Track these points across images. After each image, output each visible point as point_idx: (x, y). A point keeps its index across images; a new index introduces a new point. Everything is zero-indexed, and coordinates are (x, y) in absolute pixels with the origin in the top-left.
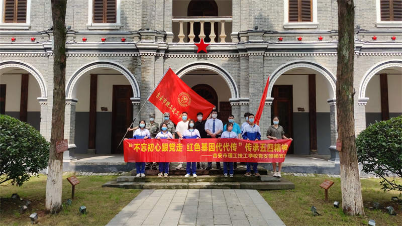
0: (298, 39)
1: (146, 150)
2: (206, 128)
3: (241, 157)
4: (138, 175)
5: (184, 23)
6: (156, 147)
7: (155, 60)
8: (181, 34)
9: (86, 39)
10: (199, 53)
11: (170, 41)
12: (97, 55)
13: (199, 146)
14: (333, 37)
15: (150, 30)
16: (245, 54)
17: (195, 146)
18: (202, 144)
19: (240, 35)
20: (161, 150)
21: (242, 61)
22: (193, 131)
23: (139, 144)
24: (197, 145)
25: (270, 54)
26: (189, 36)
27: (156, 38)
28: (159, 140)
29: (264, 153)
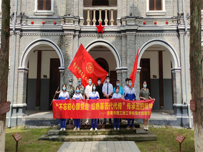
0: (155, 23)
1: (66, 109)
2: (103, 91)
3: (124, 114)
4: (61, 130)
5: (90, 11)
6: (73, 106)
7: (74, 39)
8: (88, 19)
9: (33, 23)
10: (98, 33)
11: (82, 24)
12: (40, 34)
13: (99, 105)
14: (174, 21)
15: (71, 16)
16: (124, 34)
17: (96, 105)
18: (101, 103)
19: (122, 20)
20: (75, 108)
21: (123, 39)
22: (95, 93)
23: (62, 104)
24: (98, 104)
25: (139, 34)
26: (93, 20)
27: (74, 22)
28: (74, 100)
29: (138, 111)
